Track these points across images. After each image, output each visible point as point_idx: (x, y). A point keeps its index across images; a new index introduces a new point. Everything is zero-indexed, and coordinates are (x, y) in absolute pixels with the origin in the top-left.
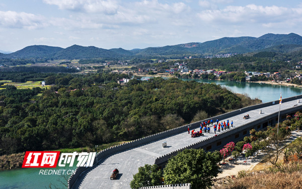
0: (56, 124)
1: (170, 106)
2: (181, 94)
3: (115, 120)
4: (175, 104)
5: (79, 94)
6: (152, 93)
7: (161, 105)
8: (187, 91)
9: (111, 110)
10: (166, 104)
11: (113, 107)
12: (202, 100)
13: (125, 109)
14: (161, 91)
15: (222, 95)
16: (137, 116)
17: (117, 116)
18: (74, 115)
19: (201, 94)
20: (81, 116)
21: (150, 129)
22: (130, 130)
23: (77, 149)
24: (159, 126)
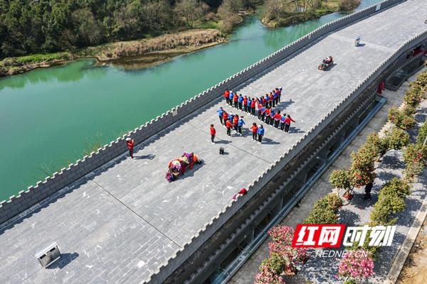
21: (159, 22)
22: (128, 25)
23: (55, 55)
24: (171, 17)
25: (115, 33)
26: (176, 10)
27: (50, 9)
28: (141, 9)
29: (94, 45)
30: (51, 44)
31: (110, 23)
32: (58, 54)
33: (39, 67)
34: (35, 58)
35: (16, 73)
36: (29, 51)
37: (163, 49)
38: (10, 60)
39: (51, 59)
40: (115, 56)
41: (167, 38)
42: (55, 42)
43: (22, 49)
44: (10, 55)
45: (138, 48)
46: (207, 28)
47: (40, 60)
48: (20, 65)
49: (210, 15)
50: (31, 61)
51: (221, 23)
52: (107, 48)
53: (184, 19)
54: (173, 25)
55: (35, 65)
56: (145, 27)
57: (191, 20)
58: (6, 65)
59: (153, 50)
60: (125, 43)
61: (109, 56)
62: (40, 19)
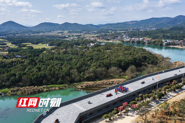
0: (50, 71)
1: (114, 62)
2: (122, 54)
3: (83, 69)
4: (117, 61)
5: (65, 53)
6: (105, 53)
7: (109, 61)
8: (126, 52)
9: (81, 63)
10: (112, 60)
11: (82, 61)
12: (134, 58)
13: (89, 63)
14: (110, 52)
15: (146, 55)
16: (95, 67)
17: (84, 67)
18: (61, 65)
19: (133, 54)
20: (65, 66)
21: (102, 75)
22: (90, 76)
23: (61, 85)
24: (107, 73)
25: (85, 78)
26: (109, 71)
27: (62, 69)
28: (96, 70)
29: (76, 82)
30: (61, 81)
31: (83, 75)
32: (63, 85)
33: (55, 89)
34: (54, 86)
35: (47, 91)
36: (52, 83)
37: (103, 85)
38: (45, 86)
39: (60, 87)
40: (84, 87)
41: (105, 81)
42: (62, 81)
43: (50, 82)
44: (45, 84)
45: (93, 84)
46: (121, 78)
47: (56, 87)
48: (48, 88)
49: (122, 73)
50: (52, 87)
51: (127, 77)
52: (81, 84)
53: (112, 74)
54: (107, 76)
55: (54, 89)
56: (97, 77)
57: (115, 75)
58: (43, 88)
59: (99, 85)
60: (88, 82)
61: (82, 86)
62: (58, 72)
